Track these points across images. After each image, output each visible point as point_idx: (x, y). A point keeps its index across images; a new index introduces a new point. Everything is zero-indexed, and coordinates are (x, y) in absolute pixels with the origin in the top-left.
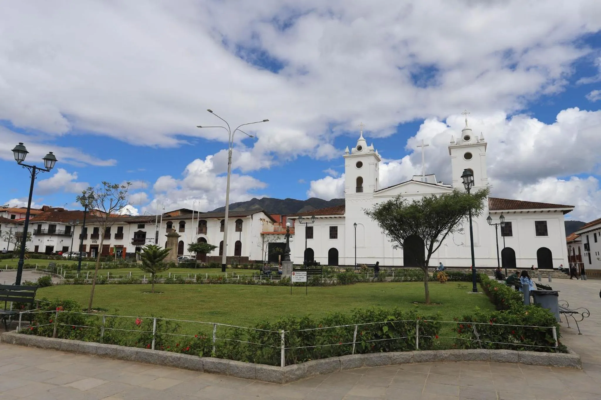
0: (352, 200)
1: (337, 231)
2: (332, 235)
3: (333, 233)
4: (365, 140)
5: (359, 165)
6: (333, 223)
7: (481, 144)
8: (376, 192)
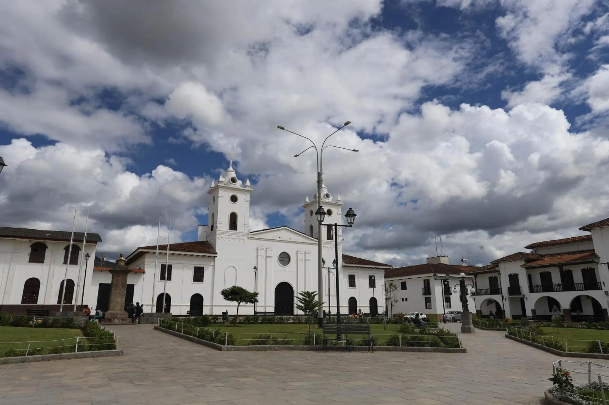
0: (225, 238)
1: (203, 273)
2: (197, 278)
3: (199, 275)
4: (234, 171)
5: (234, 199)
6: (199, 264)
7: (339, 204)
8: (251, 232)
